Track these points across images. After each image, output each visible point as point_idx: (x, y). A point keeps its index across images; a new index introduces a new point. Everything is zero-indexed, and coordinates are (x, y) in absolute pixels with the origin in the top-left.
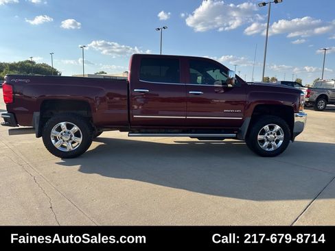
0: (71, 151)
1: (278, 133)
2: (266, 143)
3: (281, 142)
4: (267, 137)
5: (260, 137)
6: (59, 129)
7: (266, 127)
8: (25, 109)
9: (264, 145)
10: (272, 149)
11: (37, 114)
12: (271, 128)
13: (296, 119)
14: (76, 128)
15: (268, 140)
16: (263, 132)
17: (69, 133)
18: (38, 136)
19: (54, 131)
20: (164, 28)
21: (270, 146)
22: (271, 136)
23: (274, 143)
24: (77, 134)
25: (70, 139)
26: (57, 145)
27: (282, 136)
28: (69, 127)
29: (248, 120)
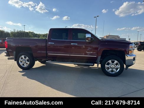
1: (117, 64)
2: (110, 69)
3: (119, 69)
4: (110, 67)
5: (106, 66)
6: (22, 58)
7: (110, 61)
9: (109, 70)
10: (114, 73)
11: (15, 52)
12: (113, 62)
14: (27, 58)
15: (111, 68)
16: (108, 64)
17: (25, 60)
18: (15, 61)
19: (20, 59)
22: (113, 66)
23: (114, 70)
24: (28, 61)
25: (26, 62)
26: (21, 64)
27: (119, 66)
28: (25, 57)
29: (99, 57)
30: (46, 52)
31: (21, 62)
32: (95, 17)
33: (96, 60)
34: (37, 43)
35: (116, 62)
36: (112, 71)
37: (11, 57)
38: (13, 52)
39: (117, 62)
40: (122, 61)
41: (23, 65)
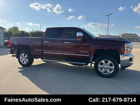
0: (25, 64)
2: (103, 70)
5: (99, 66)
8: (14, 49)
10: (107, 74)
12: (106, 62)
14: (26, 56)
16: (102, 64)
18: (17, 58)
19: (21, 56)
22: (106, 66)
23: (108, 71)
24: (27, 58)
25: (25, 60)
27: (112, 67)
29: (92, 57)
30: (42, 51)
31: (22, 59)
32: (108, 15)
34: (34, 42)
35: (109, 62)
36: (106, 72)
37: (14, 54)
38: (15, 51)
39: (111, 62)
40: (116, 61)
41: (23, 62)
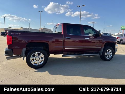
0: (39, 65)
1: (111, 53)
3: (111, 55)
4: (108, 54)
5: (106, 54)
8: (19, 47)
11: (24, 50)
13: (116, 47)
14: (42, 55)
17: (39, 57)
19: (32, 57)
20: (42, 11)
21: (108, 57)
26: (33, 63)
27: (112, 53)
29: (103, 48)
33: (100, 51)
39: (111, 51)
